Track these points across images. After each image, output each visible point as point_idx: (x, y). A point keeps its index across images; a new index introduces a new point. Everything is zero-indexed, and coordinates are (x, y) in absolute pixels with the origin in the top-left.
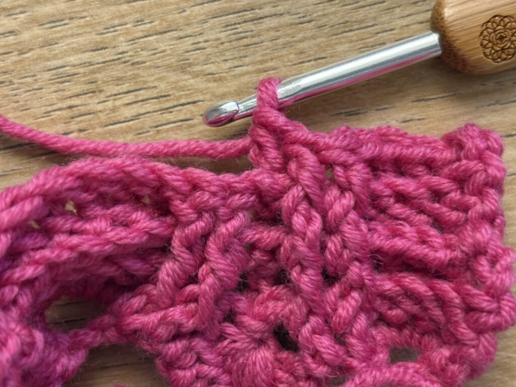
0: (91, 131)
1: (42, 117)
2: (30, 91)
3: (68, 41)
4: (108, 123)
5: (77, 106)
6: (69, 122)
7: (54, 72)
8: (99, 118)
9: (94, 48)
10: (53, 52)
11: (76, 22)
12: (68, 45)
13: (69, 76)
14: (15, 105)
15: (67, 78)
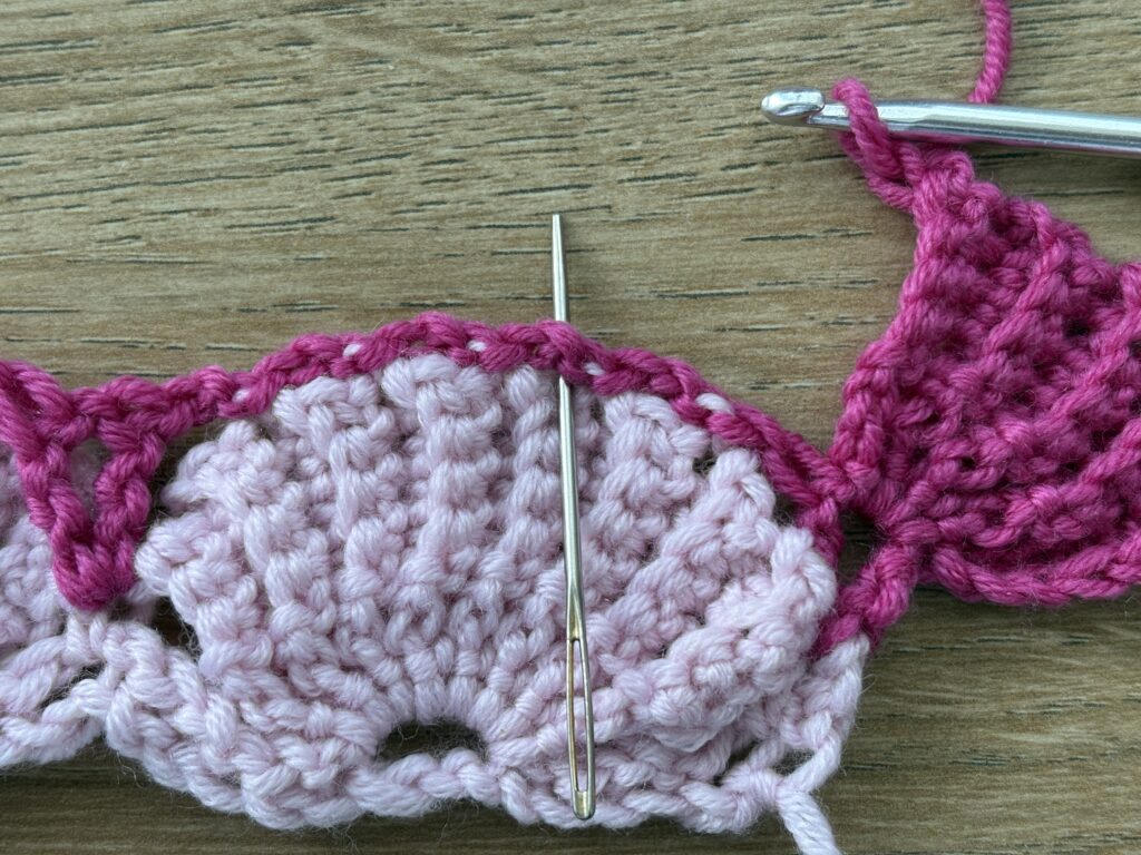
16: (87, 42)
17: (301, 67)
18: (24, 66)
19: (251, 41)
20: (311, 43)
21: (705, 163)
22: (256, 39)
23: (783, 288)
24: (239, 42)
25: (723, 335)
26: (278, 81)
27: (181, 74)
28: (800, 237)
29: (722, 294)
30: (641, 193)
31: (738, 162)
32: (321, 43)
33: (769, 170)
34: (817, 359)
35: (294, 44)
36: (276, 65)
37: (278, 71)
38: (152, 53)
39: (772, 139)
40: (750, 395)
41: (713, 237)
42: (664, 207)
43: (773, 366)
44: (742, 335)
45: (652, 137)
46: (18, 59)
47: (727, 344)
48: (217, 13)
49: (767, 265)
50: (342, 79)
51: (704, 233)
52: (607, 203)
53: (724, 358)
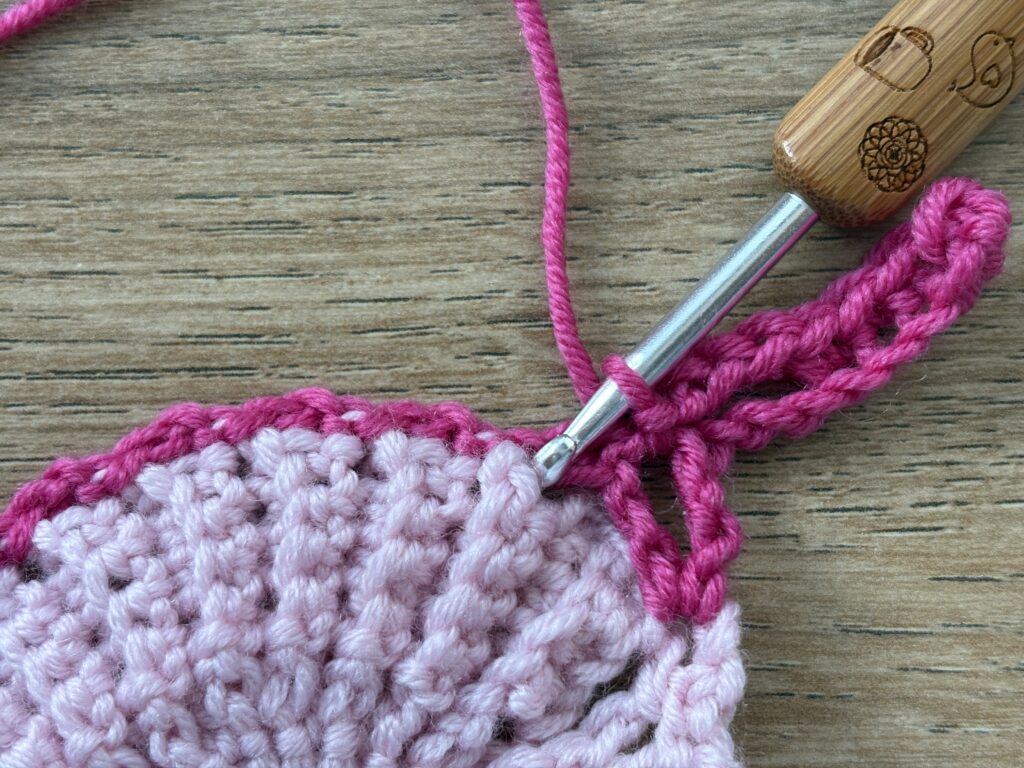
0: (973, 506)
1: (901, 471)
2: (889, 426)
3: (962, 360)
4: (1001, 499)
5: (958, 463)
6: (942, 487)
7: (932, 403)
8: (990, 488)
9: (1000, 378)
10: (935, 372)
11: (979, 333)
12: (960, 365)
13: (953, 413)
14: (862, 444)
15: (952, 417)
16: (285, 339)
17: (496, 376)
18: (218, 357)
19: (448, 348)
20: (507, 354)
21: (895, 499)
22: (454, 347)
23: (967, 630)
24: (436, 349)
25: (906, 675)
26: (472, 389)
27: (376, 376)
28: (986, 580)
29: (907, 633)
30: (829, 524)
31: (928, 500)
32: (517, 354)
33: (959, 510)
34: (998, 705)
35: (490, 354)
36: (472, 373)
37: (472, 380)
38: (348, 354)
39: (963, 479)
40: (929, 738)
41: (900, 574)
42: (852, 541)
43: (954, 710)
44: (925, 676)
45: (843, 469)
46: (213, 350)
47: (908, 684)
48: (417, 319)
49: (952, 606)
50: (534, 391)
51: (891, 570)
52: (794, 532)
53: (906, 699)
